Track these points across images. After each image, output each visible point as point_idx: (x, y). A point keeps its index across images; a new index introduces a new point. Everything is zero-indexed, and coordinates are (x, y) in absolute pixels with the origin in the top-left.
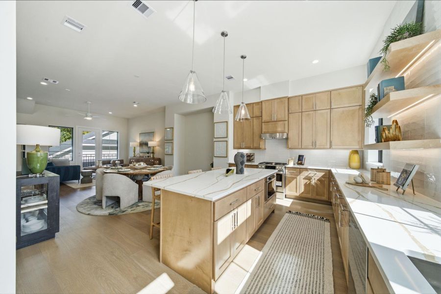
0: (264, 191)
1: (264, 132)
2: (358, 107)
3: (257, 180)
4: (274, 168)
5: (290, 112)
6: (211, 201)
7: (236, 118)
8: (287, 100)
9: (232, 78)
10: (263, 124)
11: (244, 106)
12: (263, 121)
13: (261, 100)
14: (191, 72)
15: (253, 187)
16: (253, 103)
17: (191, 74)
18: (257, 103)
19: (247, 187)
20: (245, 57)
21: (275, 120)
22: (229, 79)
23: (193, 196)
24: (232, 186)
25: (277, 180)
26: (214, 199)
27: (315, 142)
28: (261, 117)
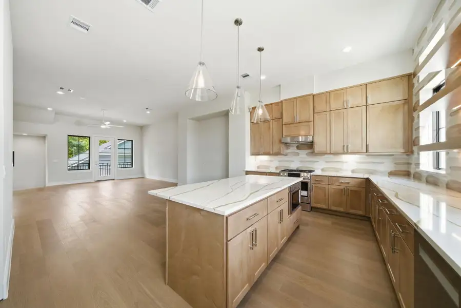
0: (287, 203)
1: (285, 136)
2: (403, 102)
3: (279, 190)
4: (298, 176)
5: (316, 111)
6: (223, 216)
7: (253, 119)
8: (311, 97)
9: (248, 75)
10: (284, 126)
11: (262, 106)
12: (283, 123)
13: (281, 99)
14: (200, 63)
15: (275, 198)
16: (272, 104)
17: (199, 66)
18: (277, 104)
19: (267, 198)
20: (262, 50)
21: (298, 121)
22: (244, 77)
23: (202, 208)
24: (249, 196)
25: (302, 190)
26: (226, 213)
27: (347, 146)
28: (281, 119)
